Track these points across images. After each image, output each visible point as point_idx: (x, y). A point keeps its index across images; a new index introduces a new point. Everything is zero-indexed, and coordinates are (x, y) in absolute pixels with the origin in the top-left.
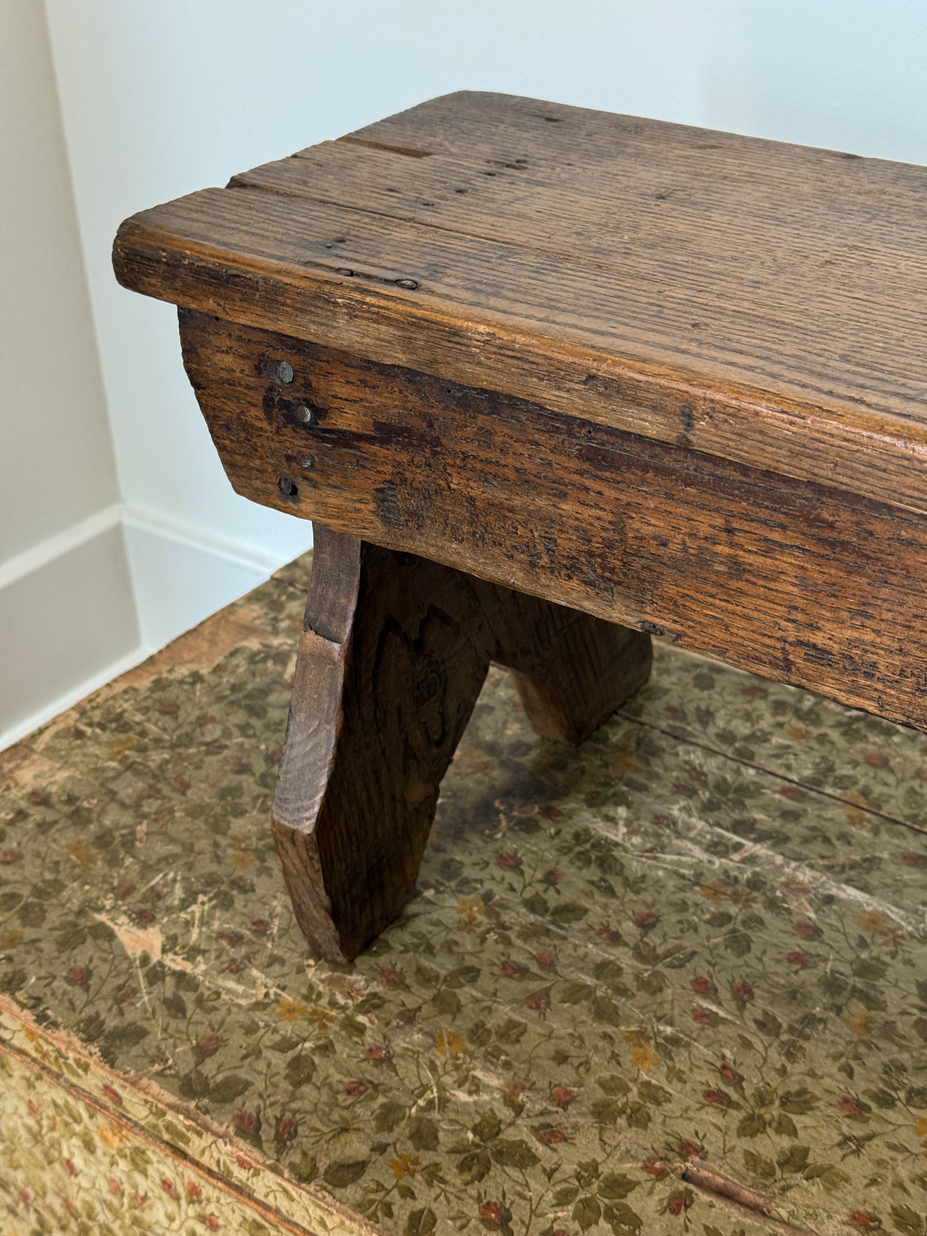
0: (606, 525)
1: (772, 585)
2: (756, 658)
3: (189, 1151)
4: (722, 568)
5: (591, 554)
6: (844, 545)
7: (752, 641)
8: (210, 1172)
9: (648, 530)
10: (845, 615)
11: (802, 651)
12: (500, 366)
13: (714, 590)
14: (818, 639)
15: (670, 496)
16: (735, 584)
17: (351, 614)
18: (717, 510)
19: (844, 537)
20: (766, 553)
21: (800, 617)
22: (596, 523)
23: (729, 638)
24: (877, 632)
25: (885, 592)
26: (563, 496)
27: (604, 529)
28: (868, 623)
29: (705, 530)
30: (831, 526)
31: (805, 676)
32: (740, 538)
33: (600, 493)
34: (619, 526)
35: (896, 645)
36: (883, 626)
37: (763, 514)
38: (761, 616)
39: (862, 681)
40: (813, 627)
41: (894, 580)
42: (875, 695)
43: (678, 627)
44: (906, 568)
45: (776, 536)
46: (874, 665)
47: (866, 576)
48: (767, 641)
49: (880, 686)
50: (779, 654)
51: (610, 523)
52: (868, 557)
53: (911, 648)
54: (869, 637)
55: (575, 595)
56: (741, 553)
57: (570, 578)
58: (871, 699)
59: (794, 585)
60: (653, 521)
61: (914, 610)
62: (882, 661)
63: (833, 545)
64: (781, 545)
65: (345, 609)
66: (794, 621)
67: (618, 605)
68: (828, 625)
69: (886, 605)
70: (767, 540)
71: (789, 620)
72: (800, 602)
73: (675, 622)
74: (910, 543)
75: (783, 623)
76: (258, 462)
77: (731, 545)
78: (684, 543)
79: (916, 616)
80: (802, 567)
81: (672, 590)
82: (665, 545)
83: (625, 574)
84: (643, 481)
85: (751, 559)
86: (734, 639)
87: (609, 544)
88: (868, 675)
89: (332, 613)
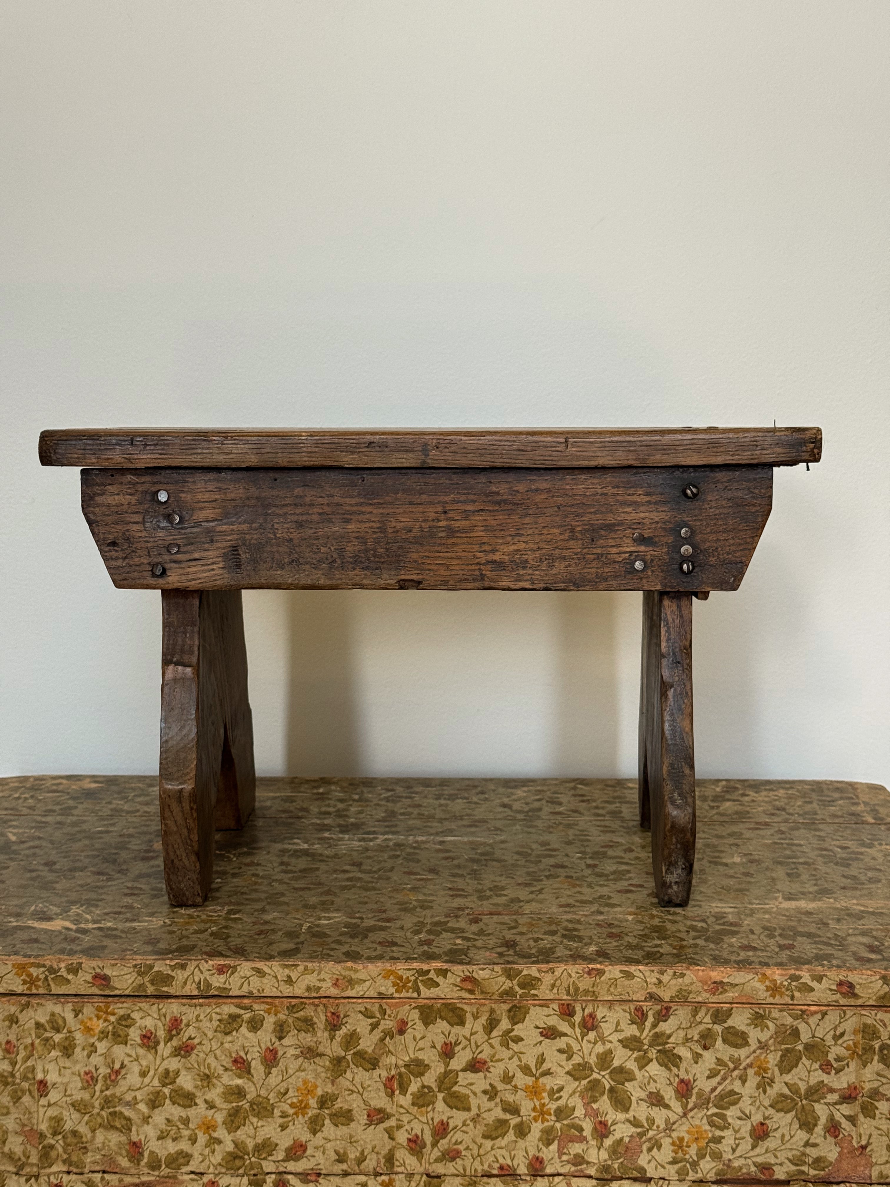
0: (376, 530)
1: (471, 535)
2: (466, 580)
3: (172, 991)
4: (443, 534)
5: (367, 551)
6: (505, 501)
7: (463, 570)
8: (192, 997)
9: (399, 526)
10: (509, 539)
11: (489, 566)
12: (317, 450)
13: (439, 548)
14: (497, 557)
15: (411, 503)
16: (450, 541)
17: (196, 649)
18: (438, 503)
19: (505, 497)
20: (466, 518)
21: (486, 548)
22: (370, 531)
23: (448, 573)
24: (526, 542)
25: (527, 520)
26: (347, 521)
27: (375, 533)
28: (521, 539)
29: (432, 515)
30: (498, 493)
31: (492, 580)
32: (451, 515)
33: (371, 512)
34: (383, 529)
35: (535, 547)
36: (529, 538)
37: (463, 498)
38: (466, 554)
39: (522, 572)
40: (493, 551)
41: (530, 512)
42: (529, 577)
43: (421, 577)
44: (536, 504)
45: (470, 507)
46: (527, 561)
47: (518, 514)
48: (470, 567)
49: (530, 572)
50: (477, 573)
51: (378, 528)
52: (518, 504)
53: (542, 545)
54: (522, 546)
55: (358, 578)
56: (453, 522)
57: (354, 569)
58: (527, 580)
59: (482, 531)
60: (403, 520)
61: (543, 525)
62: (530, 557)
63: (499, 503)
64: (473, 511)
65: (191, 647)
66: (484, 551)
67: (385, 576)
68: (502, 547)
69: (529, 526)
70: (466, 511)
71: (481, 552)
72: (485, 540)
73: (418, 574)
74: (536, 490)
75: (478, 554)
76: (137, 560)
77: (447, 519)
78: (421, 527)
79: (544, 527)
80: (485, 520)
81: (415, 556)
82: (410, 531)
83: (388, 556)
84: (396, 499)
85: (458, 524)
86: (453, 573)
87: (377, 541)
88: (524, 568)
89: (182, 651)
